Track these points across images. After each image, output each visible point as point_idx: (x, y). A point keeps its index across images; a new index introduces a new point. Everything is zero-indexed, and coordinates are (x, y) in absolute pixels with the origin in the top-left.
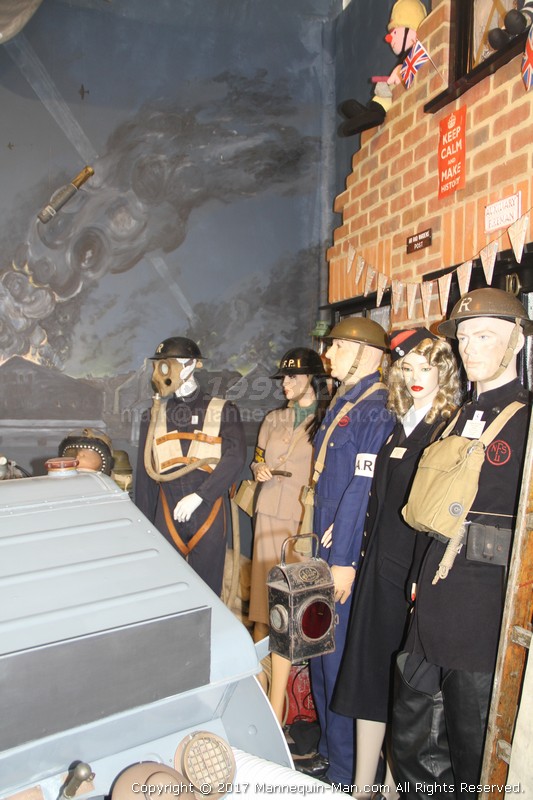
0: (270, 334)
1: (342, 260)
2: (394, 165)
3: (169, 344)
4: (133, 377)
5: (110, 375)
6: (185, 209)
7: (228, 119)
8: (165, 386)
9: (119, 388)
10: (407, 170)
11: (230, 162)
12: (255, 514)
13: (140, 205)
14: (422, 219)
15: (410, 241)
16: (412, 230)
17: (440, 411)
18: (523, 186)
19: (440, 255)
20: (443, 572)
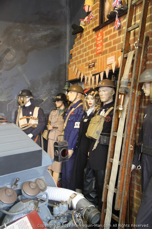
0: (52, 89)
1: (72, 68)
2: (85, 44)
3: (23, 91)
4: (12, 101)
5: (6, 100)
6: (27, 52)
7: (39, 26)
8: (22, 103)
9: (8, 104)
10: (89, 46)
11: (40, 39)
12: (48, 139)
13: (14, 51)
14: (92, 59)
15: (89, 65)
16: (90, 62)
17: (96, 109)
18: (115, 54)
19: (96, 69)
20: (95, 148)
